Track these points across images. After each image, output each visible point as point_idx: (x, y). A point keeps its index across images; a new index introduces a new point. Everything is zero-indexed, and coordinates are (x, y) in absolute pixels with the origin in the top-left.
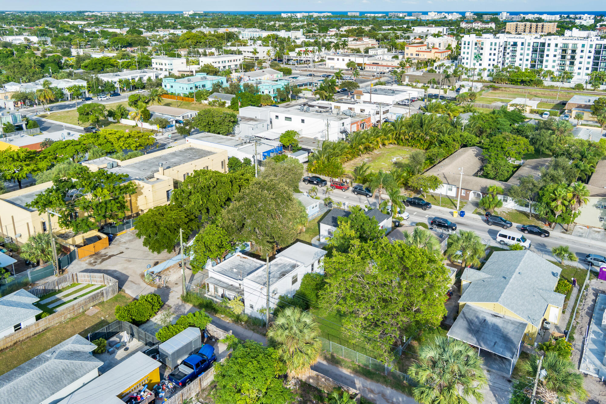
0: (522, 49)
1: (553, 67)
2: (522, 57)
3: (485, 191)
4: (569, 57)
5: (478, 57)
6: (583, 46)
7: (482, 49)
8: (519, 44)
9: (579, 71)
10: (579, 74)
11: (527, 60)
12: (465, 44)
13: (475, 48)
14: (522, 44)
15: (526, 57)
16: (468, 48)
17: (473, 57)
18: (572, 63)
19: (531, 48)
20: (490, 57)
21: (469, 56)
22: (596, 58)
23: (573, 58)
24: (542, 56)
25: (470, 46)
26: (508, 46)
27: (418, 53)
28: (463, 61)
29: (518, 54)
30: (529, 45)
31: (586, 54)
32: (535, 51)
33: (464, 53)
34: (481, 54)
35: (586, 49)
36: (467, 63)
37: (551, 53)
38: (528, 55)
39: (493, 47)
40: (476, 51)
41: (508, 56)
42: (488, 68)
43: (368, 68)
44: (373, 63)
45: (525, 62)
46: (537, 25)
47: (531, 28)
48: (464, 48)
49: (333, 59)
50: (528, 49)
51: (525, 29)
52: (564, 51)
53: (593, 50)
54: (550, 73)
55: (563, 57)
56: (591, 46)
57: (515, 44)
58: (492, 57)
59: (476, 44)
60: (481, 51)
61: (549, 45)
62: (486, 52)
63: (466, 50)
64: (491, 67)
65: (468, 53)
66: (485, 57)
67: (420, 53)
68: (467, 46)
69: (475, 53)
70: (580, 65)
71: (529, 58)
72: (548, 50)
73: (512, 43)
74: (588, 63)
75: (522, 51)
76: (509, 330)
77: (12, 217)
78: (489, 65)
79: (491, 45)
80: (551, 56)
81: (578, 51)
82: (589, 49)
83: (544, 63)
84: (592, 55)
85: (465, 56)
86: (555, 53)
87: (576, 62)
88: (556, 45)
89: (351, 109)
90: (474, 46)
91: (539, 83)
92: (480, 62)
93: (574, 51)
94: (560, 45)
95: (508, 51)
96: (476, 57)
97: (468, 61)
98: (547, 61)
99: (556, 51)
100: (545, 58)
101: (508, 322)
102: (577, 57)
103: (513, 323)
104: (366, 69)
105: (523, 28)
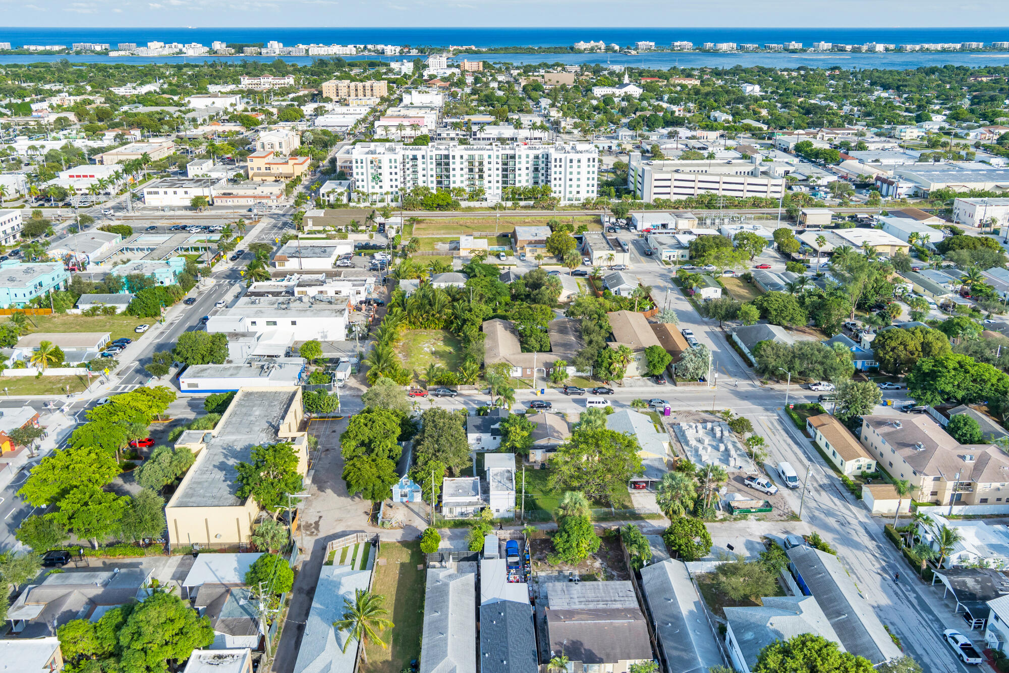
0: (423, 163)
1: (462, 182)
2: (424, 172)
4: (477, 170)
5: (377, 178)
6: (490, 157)
7: (380, 168)
8: (419, 157)
9: (490, 185)
10: (490, 188)
11: (432, 176)
12: (357, 162)
13: (372, 168)
14: (423, 157)
15: (430, 173)
16: (362, 167)
17: (370, 178)
18: (481, 177)
19: (434, 160)
20: (391, 177)
21: (364, 177)
22: (505, 170)
23: (481, 170)
24: (448, 170)
25: (364, 164)
26: (407, 160)
27: (268, 166)
28: (357, 183)
29: (419, 169)
30: (431, 159)
31: (494, 166)
32: (439, 164)
33: (357, 174)
34: (380, 174)
35: (494, 160)
36: (363, 187)
37: (458, 166)
38: (432, 169)
39: (393, 164)
40: (373, 171)
41: (408, 172)
42: (390, 190)
43: (218, 202)
44: (224, 194)
45: (430, 179)
46: (364, 87)
47: (356, 90)
48: (357, 167)
49: (157, 193)
50: (431, 163)
51: (349, 92)
52: (471, 163)
53: (500, 161)
54: (460, 191)
55: (471, 170)
56: (498, 157)
57: (415, 158)
58: (394, 177)
59: (372, 162)
60: (380, 171)
61: (454, 157)
62: (385, 171)
63: (360, 170)
64: (394, 189)
65: (362, 174)
66: (386, 177)
67: (272, 166)
68: (359, 165)
69: (372, 174)
70: (490, 179)
71: (434, 173)
72: (454, 163)
73: (411, 157)
74: (498, 175)
75: (424, 166)
77: (206, 520)
78: (392, 186)
79: (390, 162)
80: (458, 169)
81: (486, 163)
82: (496, 160)
83: (452, 179)
84: (500, 166)
85: (360, 177)
86: (462, 166)
87: (485, 175)
88: (462, 157)
89: (322, 292)
90: (369, 165)
91: (455, 206)
92: (380, 184)
93: (481, 163)
94: (465, 157)
95: (408, 166)
96: (374, 178)
97: (365, 183)
98: (454, 176)
99: (462, 163)
100: (452, 173)
101: (652, 460)
102: (485, 169)
103: (655, 460)
104: (216, 204)
105: (345, 90)
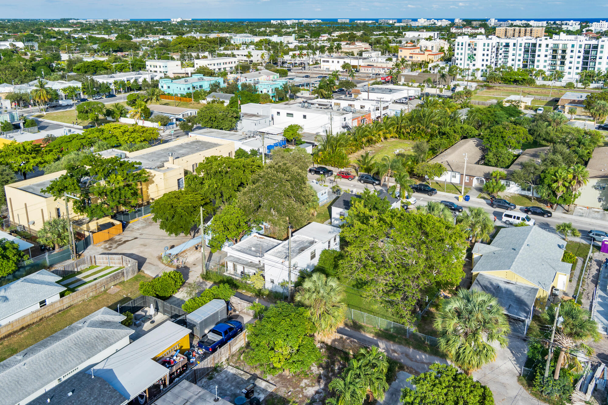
0: (514, 50)
1: (545, 67)
2: (514, 57)
3: (488, 176)
4: (559, 57)
5: (472, 58)
6: (573, 46)
7: (475, 50)
8: (511, 45)
9: (570, 70)
10: (569, 73)
11: (519, 60)
12: (458, 45)
13: (469, 49)
14: (514, 45)
15: (518, 58)
16: (462, 49)
17: (467, 57)
18: (563, 63)
19: (523, 48)
20: (483, 57)
21: (463, 57)
22: (586, 58)
23: (563, 57)
24: (533, 56)
25: (464, 47)
26: (501, 47)
27: (411, 55)
28: (457, 61)
29: (510, 54)
30: (521, 46)
31: (576, 54)
32: (526, 51)
33: (458, 54)
34: (475, 55)
35: (576, 49)
36: (461, 64)
37: (543, 53)
38: (520, 55)
39: (486, 48)
40: (469, 52)
41: (500, 57)
42: (481, 68)
43: (362, 70)
44: (368, 65)
45: (517, 63)
46: (526, 30)
47: (520, 32)
48: (458, 49)
49: (328, 61)
50: (520, 50)
51: (514, 34)
52: (555, 51)
53: (582, 50)
54: (541, 72)
55: (554, 57)
56: (580, 46)
57: (507, 45)
58: (485, 58)
59: (469, 45)
60: (475, 52)
61: (540, 45)
62: (479, 52)
63: (460, 51)
64: (485, 68)
65: (461, 54)
66: (479, 57)
67: (414, 56)
68: (460, 47)
69: (468, 54)
70: (570, 65)
71: (521, 58)
72: (540, 50)
73: (504, 44)
74: (578, 63)
75: (514, 52)
76: (522, 294)
77: (26, 204)
78: (483, 65)
79: (484, 45)
80: (542, 56)
81: (568, 51)
82: (578, 49)
83: (536, 63)
84: (581, 55)
85: (459, 57)
86: (547, 53)
87: (567, 62)
88: (547, 45)
89: (351, 105)
90: (467, 47)
91: (531, 82)
92: (474, 62)
93: (564, 51)
94: (551, 46)
95: (501, 52)
96: (469, 58)
97: (462, 62)
98: (538, 61)
99: (547, 51)
100: (537, 58)
101: (520, 287)
102: (567, 56)
103: (525, 288)
104: (361, 71)
105: (512, 32)
